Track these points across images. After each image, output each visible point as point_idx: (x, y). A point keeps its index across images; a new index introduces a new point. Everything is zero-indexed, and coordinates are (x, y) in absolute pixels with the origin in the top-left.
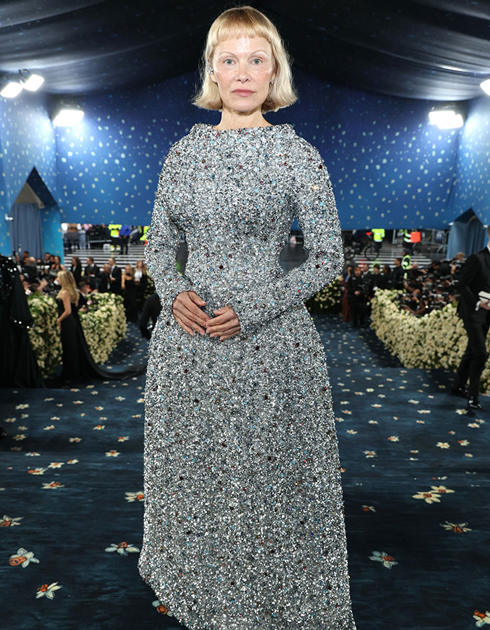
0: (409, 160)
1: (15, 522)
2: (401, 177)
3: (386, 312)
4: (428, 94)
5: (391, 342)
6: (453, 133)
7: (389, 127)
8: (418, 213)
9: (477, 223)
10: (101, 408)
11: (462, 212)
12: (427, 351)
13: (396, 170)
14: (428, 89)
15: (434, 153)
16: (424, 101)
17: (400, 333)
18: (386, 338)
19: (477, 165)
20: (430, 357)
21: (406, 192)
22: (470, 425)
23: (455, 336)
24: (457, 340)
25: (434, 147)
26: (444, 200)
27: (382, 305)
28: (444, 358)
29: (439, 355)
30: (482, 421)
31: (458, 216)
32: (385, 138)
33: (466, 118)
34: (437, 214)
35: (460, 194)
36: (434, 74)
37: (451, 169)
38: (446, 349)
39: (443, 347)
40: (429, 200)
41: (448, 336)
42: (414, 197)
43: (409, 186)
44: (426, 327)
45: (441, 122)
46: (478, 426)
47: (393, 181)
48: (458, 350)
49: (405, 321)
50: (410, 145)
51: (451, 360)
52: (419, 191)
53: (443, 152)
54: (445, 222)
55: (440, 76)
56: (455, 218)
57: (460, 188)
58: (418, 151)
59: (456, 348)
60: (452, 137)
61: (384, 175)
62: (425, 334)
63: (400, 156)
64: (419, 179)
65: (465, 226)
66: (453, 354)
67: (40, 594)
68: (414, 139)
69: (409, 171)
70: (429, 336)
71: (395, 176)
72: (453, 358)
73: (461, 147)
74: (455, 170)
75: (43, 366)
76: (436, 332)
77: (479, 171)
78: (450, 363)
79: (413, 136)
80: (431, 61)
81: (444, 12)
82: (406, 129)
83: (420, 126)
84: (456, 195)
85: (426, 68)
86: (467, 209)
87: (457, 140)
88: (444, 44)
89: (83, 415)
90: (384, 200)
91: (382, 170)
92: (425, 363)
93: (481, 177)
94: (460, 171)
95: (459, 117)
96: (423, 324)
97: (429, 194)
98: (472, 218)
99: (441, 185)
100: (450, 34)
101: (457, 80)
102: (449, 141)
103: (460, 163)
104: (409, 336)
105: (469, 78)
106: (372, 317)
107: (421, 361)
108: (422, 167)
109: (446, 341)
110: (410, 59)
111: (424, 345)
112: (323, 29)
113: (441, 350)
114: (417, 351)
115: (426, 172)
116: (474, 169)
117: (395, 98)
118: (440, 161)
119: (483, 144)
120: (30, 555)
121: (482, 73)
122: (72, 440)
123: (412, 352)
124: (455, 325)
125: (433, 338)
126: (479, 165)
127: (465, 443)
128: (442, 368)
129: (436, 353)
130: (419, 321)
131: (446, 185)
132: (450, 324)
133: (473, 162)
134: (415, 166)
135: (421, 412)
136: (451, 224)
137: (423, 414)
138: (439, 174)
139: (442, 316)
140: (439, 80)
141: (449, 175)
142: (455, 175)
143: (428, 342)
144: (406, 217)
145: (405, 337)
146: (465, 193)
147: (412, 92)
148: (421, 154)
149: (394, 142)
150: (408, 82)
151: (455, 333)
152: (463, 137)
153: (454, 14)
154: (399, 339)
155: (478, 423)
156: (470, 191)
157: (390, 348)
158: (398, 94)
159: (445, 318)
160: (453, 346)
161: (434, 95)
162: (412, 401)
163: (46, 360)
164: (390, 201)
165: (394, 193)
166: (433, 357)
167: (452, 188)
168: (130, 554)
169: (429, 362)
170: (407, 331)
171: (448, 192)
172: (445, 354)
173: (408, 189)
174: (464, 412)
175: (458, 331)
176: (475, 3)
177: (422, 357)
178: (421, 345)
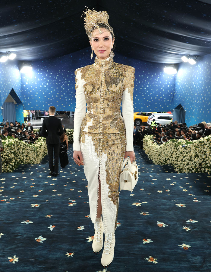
0: (157, 86)
2: (154, 92)
3: (148, 143)
4: (163, 61)
5: (150, 155)
6: (173, 76)
7: (149, 73)
8: (161, 106)
9: (183, 109)
10: (33, 180)
11: (177, 105)
12: (162, 158)
13: (152, 89)
14: (163, 59)
15: (166, 83)
16: (162, 64)
17: (153, 152)
18: (148, 154)
19: (182, 88)
20: (163, 160)
21: (156, 98)
22: (171, 184)
23: (172, 152)
24: (172, 154)
25: (166, 81)
26: (170, 101)
27: (147, 141)
28: (168, 161)
29: (166, 159)
30: (175, 183)
31: (176, 107)
32: (148, 78)
33: (178, 70)
34: (168, 106)
35: (176, 99)
36: (164, 54)
37: (173, 89)
38: (169, 157)
39: (168, 156)
40: (165, 101)
41: (169, 152)
42: (159, 100)
43: (157, 95)
44: (162, 149)
45: (168, 72)
46: (174, 184)
47: (151, 94)
48: (173, 157)
49: (155, 147)
50: (157, 80)
51: (170, 161)
52: (161, 97)
53: (169, 83)
54: (171, 109)
55: (167, 54)
57: (176, 96)
58: (160, 82)
59: (172, 157)
60: (173, 77)
61: (148, 91)
62: (161, 151)
63: (154, 84)
64: (161, 93)
65: (179, 111)
66: (171, 159)
68: (159, 78)
69: (157, 90)
70: (163, 152)
71: (152, 92)
72: (171, 160)
73: (176, 81)
74: (174, 90)
76: (165, 151)
77: (183, 90)
78: (170, 162)
79: (158, 76)
80: (162, 49)
81: (164, 32)
82: (155, 74)
83: (161, 73)
84: (175, 99)
85: (161, 52)
86: (179, 104)
87: (175, 79)
88: (166, 43)
89: (26, 182)
90: (148, 101)
91: (147, 89)
92: (162, 163)
93: (183, 92)
94: (176, 90)
95: (175, 70)
96: (161, 148)
97: (165, 98)
98: (181, 108)
99: (169, 95)
100: (168, 40)
101: (173, 56)
102: (172, 79)
103: (176, 87)
105: (177, 55)
106: (144, 146)
107: (160, 162)
108: (162, 88)
109: (169, 154)
110: (154, 48)
111: (161, 156)
112: (122, 37)
113: (167, 158)
114: (159, 158)
115: (163, 90)
116: (181, 89)
117: (148, 62)
118: (168, 86)
119: (184, 80)
121: (182, 53)
123: (157, 159)
124: (171, 148)
125: (164, 153)
127: (168, 191)
128: (168, 164)
129: (165, 159)
130: (159, 147)
131: (171, 95)
132: (170, 148)
134: (159, 88)
135: (153, 180)
136: (173, 110)
137: (154, 180)
138: (168, 91)
139: (167, 145)
140: (166, 56)
141: (172, 91)
142: (174, 91)
143: (162, 155)
144: (156, 107)
145: (155, 153)
146: (178, 98)
147: (157, 60)
148: (161, 84)
149: (151, 79)
150: (155, 57)
151: (171, 151)
152: (177, 77)
153: (168, 33)
154: (153, 154)
155: (174, 183)
156: (180, 97)
157: (150, 157)
158: (152, 61)
159: (168, 145)
160: (171, 156)
161: (165, 61)
162: (150, 176)
164: (150, 101)
165: (151, 98)
166: (164, 160)
167: (173, 96)
169: (163, 162)
170: (155, 151)
171: (172, 98)
172: (168, 159)
173: (157, 97)
174: (169, 179)
175: (172, 150)
176: (174, 29)
177: (161, 160)
178: (160, 156)
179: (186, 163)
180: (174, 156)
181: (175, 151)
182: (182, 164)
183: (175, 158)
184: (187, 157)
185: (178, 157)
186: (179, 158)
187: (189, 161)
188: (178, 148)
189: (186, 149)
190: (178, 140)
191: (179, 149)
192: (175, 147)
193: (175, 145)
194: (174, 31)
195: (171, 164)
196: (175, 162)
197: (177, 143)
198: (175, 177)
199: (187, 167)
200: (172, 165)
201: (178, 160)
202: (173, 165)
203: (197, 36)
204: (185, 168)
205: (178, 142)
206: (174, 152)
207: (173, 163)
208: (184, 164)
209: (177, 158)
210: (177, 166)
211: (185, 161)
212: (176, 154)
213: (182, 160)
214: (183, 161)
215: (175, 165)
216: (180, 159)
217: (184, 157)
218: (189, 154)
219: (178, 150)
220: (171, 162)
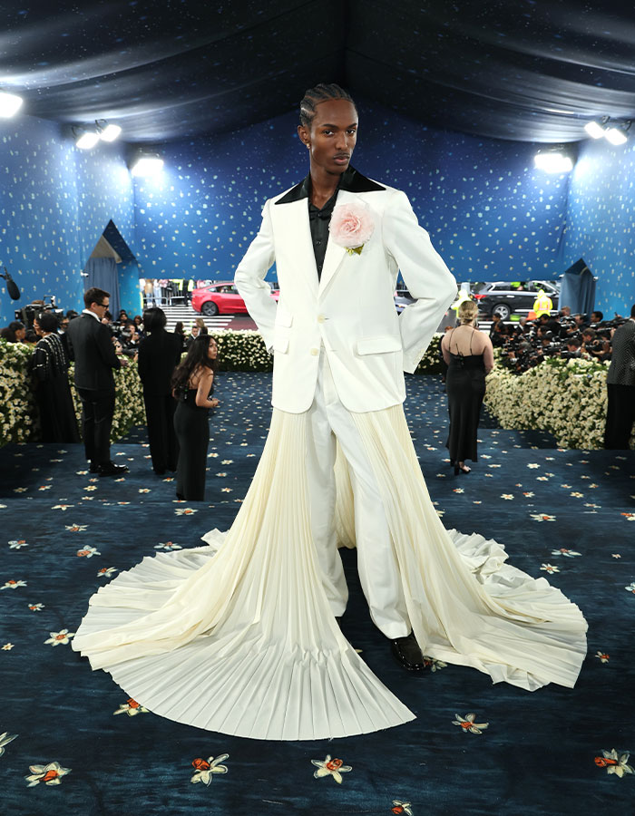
0: (514, 207)
1: (82, 528)
2: (505, 225)
4: (533, 137)
5: (491, 404)
6: (562, 177)
7: (491, 172)
8: (525, 264)
9: (588, 274)
11: (572, 262)
12: (525, 411)
13: (499, 218)
14: (531, 132)
15: (541, 200)
16: (531, 143)
17: (499, 394)
19: (587, 212)
20: (527, 417)
21: (511, 241)
22: (539, 478)
23: (550, 394)
24: (551, 399)
25: (541, 192)
26: (553, 250)
28: (540, 419)
29: (535, 415)
30: (551, 475)
31: (569, 266)
32: (487, 184)
33: (575, 160)
34: (546, 265)
35: (571, 244)
36: (535, 116)
37: (560, 216)
38: (542, 409)
39: (539, 406)
40: (537, 250)
41: (543, 395)
42: (520, 247)
43: (515, 235)
44: (523, 386)
45: (547, 168)
46: (546, 479)
47: (497, 230)
48: (553, 409)
49: (505, 381)
50: (515, 191)
51: (547, 420)
52: (526, 240)
53: (551, 198)
54: (555, 273)
55: (542, 118)
56: (566, 269)
57: (571, 236)
58: (524, 197)
59: (550, 407)
60: (561, 182)
61: (487, 223)
62: (522, 392)
63: (505, 203)
64: (525, 227)
65: (576, 278)
66: (547, 413)
67: (100, 574)
68: (519, 184)
69: (514, 219)
70: (526, 396)
71: (499, 225)
72: (549, 418)
73: (571, 192)
74: (565, 218)
76: (532, 391)
77: (589, 218)
78: (545, 423)
79: (518, 180)
80: (530, 103)
81: (533, 57)
82: (510, 174)
83: (526, 170)
84: (567, 244)
85: (529, 110)
86: (579, 259)
87: (567, 185)
88: (539, 87)
90: (487, 250)
91: (484, 218)
92: (523, 425)
93: (592, 224)
94: (571, 218)
95: (567, 161)
96: (521, 383)
97: (537, 243)
98: (583, 270)
99: (550, 234)
100: (542, 77)
101: (560, 122)
102: (558, 186)
103: (570, 209)
104: (508, 396)
105: (572, 120)
107: (519, 423)
108: (528, 215)
109: (542, 400)
110: (506, 101)
111: (522, 405)
112: (413, 71)
113: (537, 410)
114: (516, 412)
115: (533, 219)
116: (585, 216)
117: (488, 138)
118: (548, 207)
119: (593, 189)
120: (94, 551)
121: (585, 114)
122: (141, 491)
123: (511, 414)
124: (549, 383)
125: (530, 397)
126: (590, 212)
127: (530, 495)
128: (539, 429)
129: (533, 413)
130: (517, 380)
131: (555, 233)
132: (545, 383)
133: (583, 208)
134: (520, 213)
135: (491, 466)
136: (562, 276)
137: (493, 468)
138: (547, 222)
139: (538, 374)
140: (541, 121)
141: (558, 222)
142: (565, 223)
143: (525, 402)
144: (511, 268)
145: (504, 397)
146: (576, 242)
147: (515, 134)
148: (527, 201)
149: (497, 188)
150: (509, 124)
151: (549, 391)
152: (573, 182)
153: (542, 59)
154: (498, 400)
155: (547, 477)
156: (581, 239)
157: (491, 410)
158: (500, 137)
159: (541, 376)
160: (549, 404)
161: (538, 137)
162: (484, 456)
164: (493, 252)
165: (498, 243)
166: (530, 418)
167: (562, 236)
169: (526, 423)
170: (505, 391)
171: (558, 241)
172: (541, 414)
173: (513, 238)
174: (536, 466)
175: (552, 389)
176: (559, 49)
177: (520, 418)
178: (518, 405)
179: (588, 424)
180: (557, 405)
181: (560, 393)
182: (577, 426)
183: (560, 411)
184: (591, 409)
185: (568, 407)
186: (570, 411)
187: (597, 419)
188: (567, 383)
189: (588, 385)
191: (569, 385)
192: (559, 379)
193: (560, 375)
194: (556, 53)
195: (548, 427)
196: (559, 423)
197: (565, 369)
198: (551, 459)
199: (592, 434)
200: (550, 432)
201: (566, 416)
202: (554, 432)
203: (626, 67)
204: (586, 437)
205: (568, 365)
206: (555, 394)
207: (552, 425)
208: (583, 428)
209: (565, 410)
210: (565, 432)
211: (585, 419)
212: (563, 399)
213: (577, 416)
214: (581, 418)
215: (559, 430)
216: (571, 414)
217: (583, 408)
218: (595, 398)
219: (566, 388)
220: (548, 422)
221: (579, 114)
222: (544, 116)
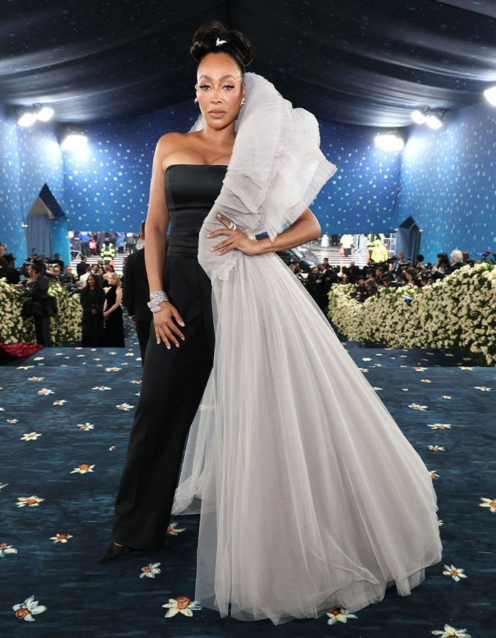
0: (360, 177)
1: (40, 379)
2: (354, 190)
3: (339, 300)
4: (374, 122)
5: (342, 326)
6: (396, 154)
7: (342, 149)
8: (368, 221)
9: (416, 228)
10: (98, 359)
11: (404, 219)
12: (366, 329)
13: (349, 185)
14: (372, 118)
15: (381, 171)
16: (372, 127)
17: (348, 318)
18: (339, 323)
19: (414, 180)
20: (368, 333)
21: (358, 203)
23: (383, 315)
24: (385, 318)
25: (381, 165)
26: (390, 210)
27: (336, 296)
28: (377, 334)
29: (374, 331)
31: (402, 222)
32: (340, 158)
33: (406, 141)
34: (384, 222)
35: (402, 205)
36: (374, 106)
37: (395, 183)
38: (378, 326)
39: (376, 324)
40: (378, 210)
41: (379, 316)
42: (365, 207)
43: (361, 198)
44: (365, 310)
45: (384, 147)
47: (347, 194)
48: (386, 326)
49: (352, 308)
50: (361, 164)
51: (382, 334)
52: (369, 202)
53: (388, 170)
54: (391, 228)
55: (378, 107)
56: (399, 225)
57: (403, 199)
58: (368, 168)
59: (384, 324)
60: (395, 158)
61: (340, 189)
62: (364, 315)
63: (353, 173)
64: (369, 192)
65: (408, 231)
66: (382, 329)
67: (55, 404)
68: (364, 159)
69: (360, 186)
70: (367, 317)
71: (349, 190)
72: (383, 332)
73: (402, 166)
74: (399, 185)
75: (54, 341)
76: (371, 313)
77: (416, 185)
78: (381, 337)
79: (363, 156)
80: (370, 95)
81: (369, 60)
82: (357, 151)
83: (369, 148)
84: (400, 205)
85: (372, 102)
86: (408, 217)
87: (399, 160)
88: (376, 83)
89: (84, 363)
90: (340, 210)
91: (338, 185)
92: (365, 340)
93: (417, 190)
94: (403, 186)
95: (400, 141)
96: (363, 308)
97: (378, 205)
98: (413, 225)
99: (387, 197)
100: (377, 76)
102: (393, 161)
103: (402, 178)
104: (354, 319)
105: (402, 109)
106: (330, 307)
107: (363, 338)
108: (371, 182)
109: (378, 319)
110: (352, 94)
111: (364, 325)
112: (281, 70)
113: (374, 327)
114: (360, 331)
115: (375, 186)
116: (412, 184)
117: (340, 123)
118: (386, 177)
119: (418, 163)
120: (50, 391)
121: (411, 105)
123: (357, 332)
124: (383, 306)
125: (370, 318)
126: (416, 180)
128: (376, 341)
130: (361, 306)
131: (391, 197)
132: (380, 306)
133: (411, 177)
134: (365, 181)
136: (396, 230)
138: (385, 188)
140: (379, 110)
141: (394, 188)
142: (398, 189)
143: (366, 322)
144: (358, 224)
145: (352, 320)
146: (406, 204)
147: (359, 120)
148: (370, 172)
149: (347, 162)
150: (355, 112)
151: (383, 312)
152: (404, 157)
153: (377, 61)
154: (347, 323)
156: (410, 201)
157: (342, 331)
158: (349, 122)
160: (383, 322)
161: (378, 122)
163: (57, 336)
164: (345, 211)
165: (348, 204)
166: (370, 334)
167: (396, 199)
168: (106, 390)
169: (367, 338)
170: (352, 316)
171: (393, 203)
172: (377, 330)
173: (360, 200)
174: (369, 359)
175: (385, 310)
176: (388, 54)
177: (363, 334)
178: (361, 325)
179: (409, 334)
180: (389, 322)
181: (391, 313)
182: (402, 336)
183: (391, 326)
184: (412, 322)
185: (396, 323)
186: (398, 326)
187: (416, 330)
188: (396, 304)
189: (410, 305)
190: (397, 289)
191: (397, 306)
192: (390, 303)
193: (391, 299)
194: (387, 57)
195: (383, 339)
196: (390, 335)
197: (394, 295)
198: (380, 355)
199: (412, 341)
200: (384, 343)
201: (395, 330)
202: (387, 342)
203: (437, 68)
204: (408, 344)
205: (397, 291)
206: (388, 314)
207: (385, 337)
208: (407, 337)
209: (394, 325)
210: (394, 342)
211: (408, 330)
212: (393, 318)
213: (403, 329)
214: (405, 330)
215: (390, 341)
216: (399, 327)
217: (407, 322)
218: (415, 314)
219: (395, 308)
220: (382, 336)
221: (407, 104)
222: (380, 105)
